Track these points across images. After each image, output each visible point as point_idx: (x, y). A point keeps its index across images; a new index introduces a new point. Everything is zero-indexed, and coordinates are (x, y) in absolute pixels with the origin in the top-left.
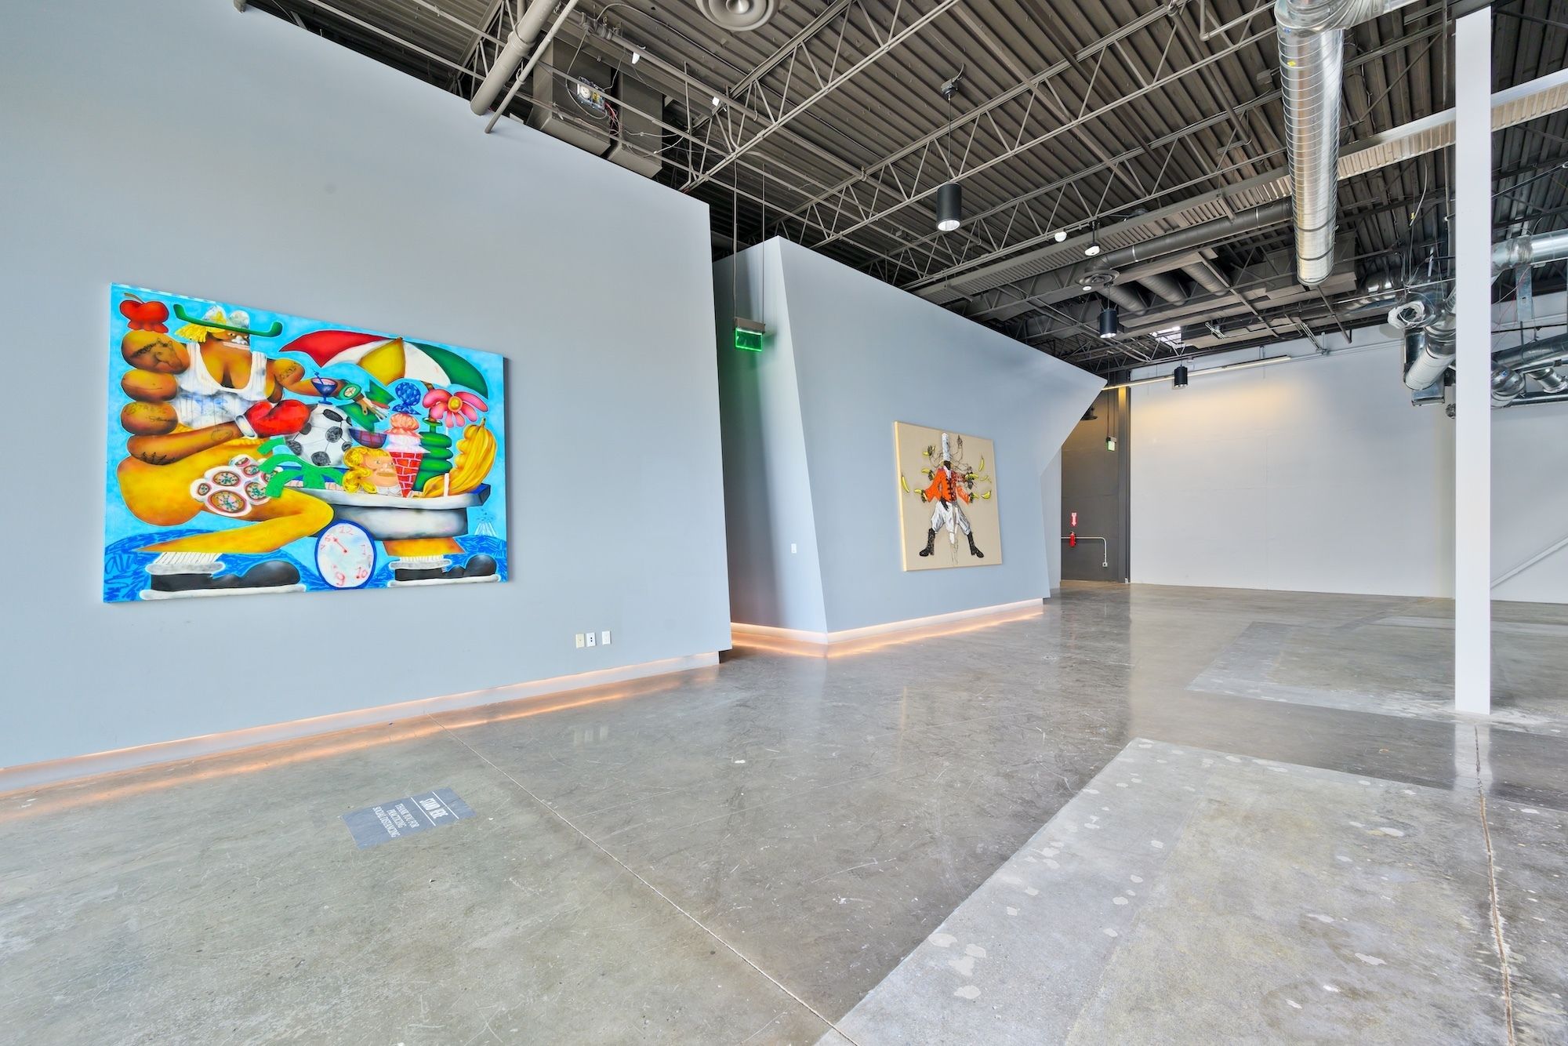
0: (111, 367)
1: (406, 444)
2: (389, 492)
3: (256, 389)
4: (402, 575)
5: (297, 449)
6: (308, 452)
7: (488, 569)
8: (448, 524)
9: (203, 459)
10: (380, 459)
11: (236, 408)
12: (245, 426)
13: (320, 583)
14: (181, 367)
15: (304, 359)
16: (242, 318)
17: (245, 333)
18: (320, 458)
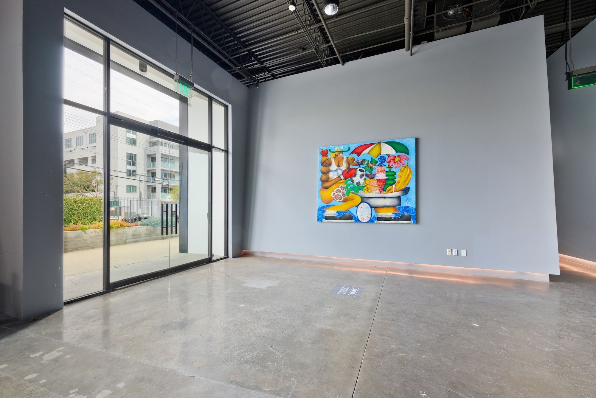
0: (319, 167)
1: (381, 176)
2: (376, 193)
3: (344, 167)
4: (379, 219)
5: (353, 181)
6: (355, 182)
7: (408, 219)
8: (394, 202)
9: (334, 187)
10: (374, 182)
11: (340, 172)
12: (342, 177)
13: (357, 220)
14: (330, 164)
15: (355, 155)
16: (342, 148)
17: (342, 152)
18: (358, 183)
